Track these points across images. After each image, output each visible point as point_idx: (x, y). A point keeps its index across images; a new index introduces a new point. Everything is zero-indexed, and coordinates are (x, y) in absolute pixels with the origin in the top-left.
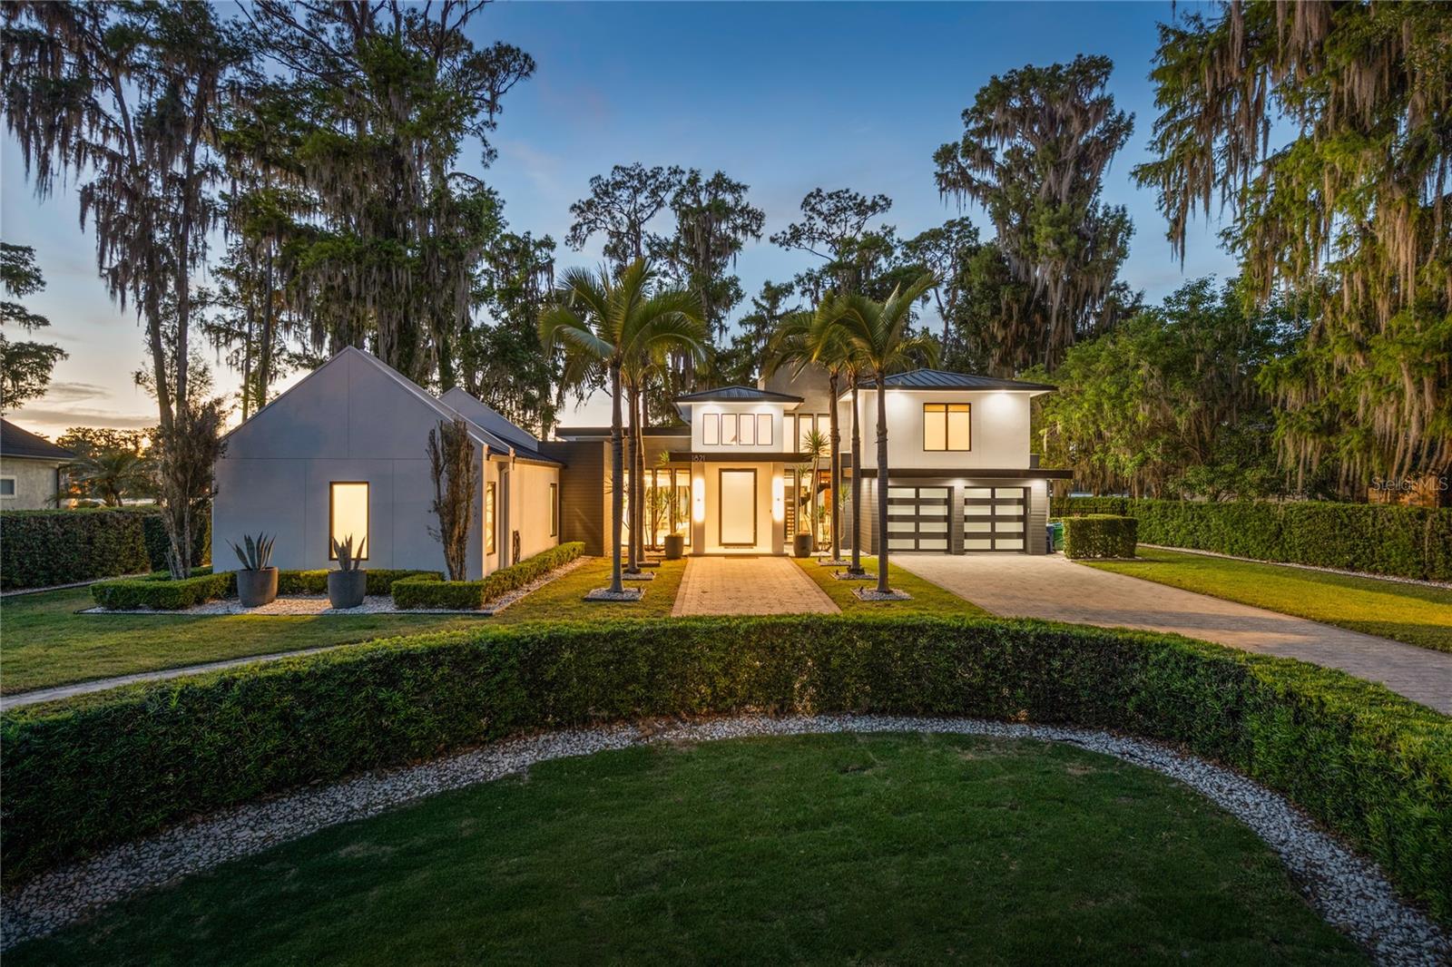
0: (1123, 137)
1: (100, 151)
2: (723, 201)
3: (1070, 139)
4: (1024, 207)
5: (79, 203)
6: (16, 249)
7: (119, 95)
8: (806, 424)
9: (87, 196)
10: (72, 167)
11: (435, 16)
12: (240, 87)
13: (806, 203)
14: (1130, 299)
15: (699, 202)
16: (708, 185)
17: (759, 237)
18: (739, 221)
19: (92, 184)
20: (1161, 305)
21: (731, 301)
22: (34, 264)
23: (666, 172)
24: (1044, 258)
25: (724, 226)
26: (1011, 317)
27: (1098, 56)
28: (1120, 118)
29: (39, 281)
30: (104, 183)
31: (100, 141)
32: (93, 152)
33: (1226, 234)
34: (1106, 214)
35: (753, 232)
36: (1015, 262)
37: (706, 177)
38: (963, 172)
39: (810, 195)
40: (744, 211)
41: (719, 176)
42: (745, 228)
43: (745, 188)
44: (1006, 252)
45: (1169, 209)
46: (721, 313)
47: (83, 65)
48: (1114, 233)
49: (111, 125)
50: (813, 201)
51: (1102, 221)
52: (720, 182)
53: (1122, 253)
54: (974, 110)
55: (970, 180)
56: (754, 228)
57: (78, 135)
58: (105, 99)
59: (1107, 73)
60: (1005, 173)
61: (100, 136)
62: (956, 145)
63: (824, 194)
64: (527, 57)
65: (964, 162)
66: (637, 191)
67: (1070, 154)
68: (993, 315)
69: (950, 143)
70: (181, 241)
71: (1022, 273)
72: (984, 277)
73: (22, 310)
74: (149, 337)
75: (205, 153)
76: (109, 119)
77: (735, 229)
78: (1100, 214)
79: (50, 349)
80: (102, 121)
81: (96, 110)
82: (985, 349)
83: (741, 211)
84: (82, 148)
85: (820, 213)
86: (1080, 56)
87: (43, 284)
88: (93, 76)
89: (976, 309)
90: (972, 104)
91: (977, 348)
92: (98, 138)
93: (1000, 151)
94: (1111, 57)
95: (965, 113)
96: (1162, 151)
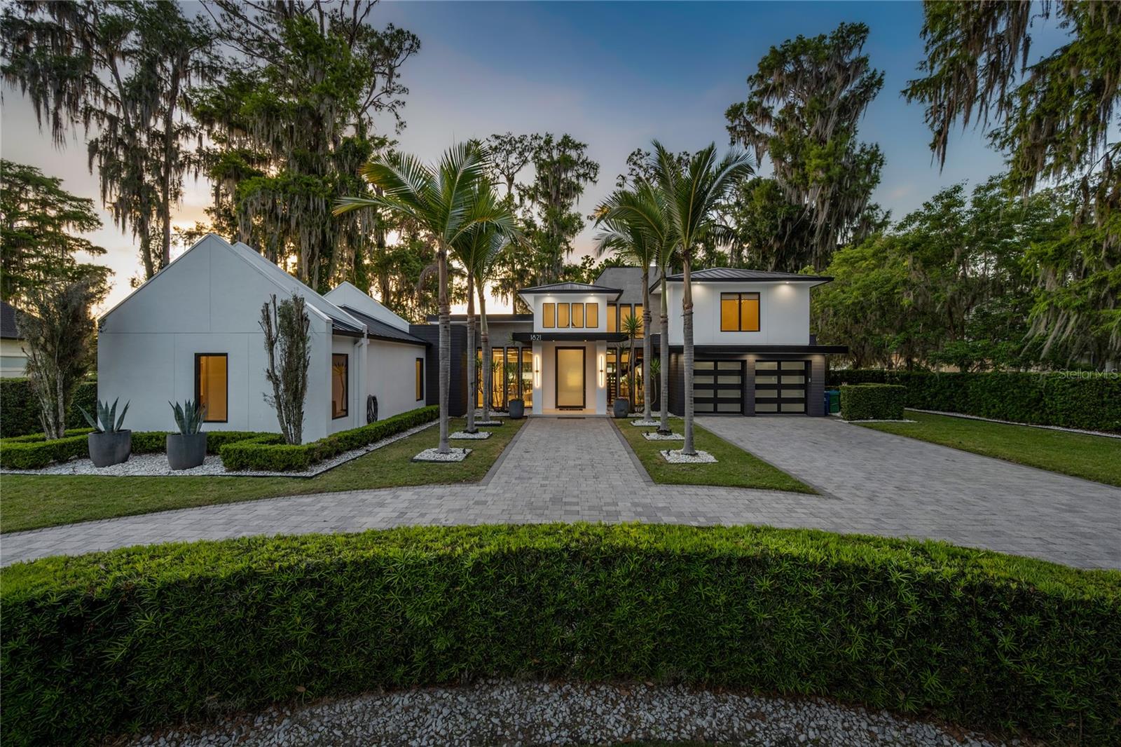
0: (875, 91)
1: (102, 114)
2: (569, 156)
3: (833, 94)
4: (795, 149)
5: (87, 153)
6: (82, 200)
7: (115, 72)
8: (625, 312)
9: (93, 148)
10: (81, 127)
11: (348, 12)
12: (204, 67)
13: (630, 159)
14: (881, 216)
15: (552, 157)
16: (559, 145)
17: (595, 182)
18: (581, 171)
19: (97, 139)
20: (922, 209)
21: (576, 230)
22: (94, 211)
23: (529, 138)
24: (812, 184)
25: (569, 174)
26: (785, 233)
27: (857, 23)
28: (873, 76)
29: (99, 223)
30: (105, 139)
31: (103, 107)
32: (96, 115)
33: (995, 135)
34: (862, 150)
35: (591, 178)
36: (789, 190)
37: (557, 139)
38: (748, 125)
39: (633, 154)
40: (585, 163)
41: (566, 137)
42: (585, 176)
43: (585, 146)
44: (782, 183)
45: (934, 121)
46: (568, 239)
47: (87, 47)
48: (869, 164)
49: (110, 95)
50: (635, 158)
51: (859, 156)
52: (566, 142)
53: (875, 180)
54: (757, 76)
55: (754, 130)
56: (592, 175)
57: (85, 102)
58: (104, 75)
59: (863, 38)
60: (781, 124)
61: (102, 102)
62: (742, 105)
63: (643, 152)
64: (414, 37)
65: (750, 118)
66: (509, 153)
67: (833, 105)
68: (771, 230)
69: (738, 103)
70: (163, 181)
71: (794, 199)
72: (765, 202)
73: (88, 243)
74: (142, 253)
75: (180, 116)
76: (107, 90)
77: (578, 177)
78: (857, 151)
79: (102, 268)
80: (102, 92)
81: (96, 82)
82: (765, 258)
83: (583, 163)
84: (88, 112)
85: (641, 167)
86: (843, 24)
87: (101, 224)
88: (94, 56)
89: (758, 227)
90: (755, 71)
91: (758, 258)
92: (101, 105)
93: (777, 106)
94: (868, 24)
95: (750, 78)
96: (932, 68)
